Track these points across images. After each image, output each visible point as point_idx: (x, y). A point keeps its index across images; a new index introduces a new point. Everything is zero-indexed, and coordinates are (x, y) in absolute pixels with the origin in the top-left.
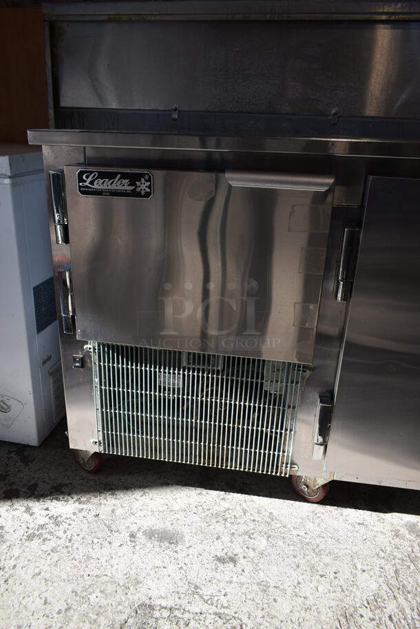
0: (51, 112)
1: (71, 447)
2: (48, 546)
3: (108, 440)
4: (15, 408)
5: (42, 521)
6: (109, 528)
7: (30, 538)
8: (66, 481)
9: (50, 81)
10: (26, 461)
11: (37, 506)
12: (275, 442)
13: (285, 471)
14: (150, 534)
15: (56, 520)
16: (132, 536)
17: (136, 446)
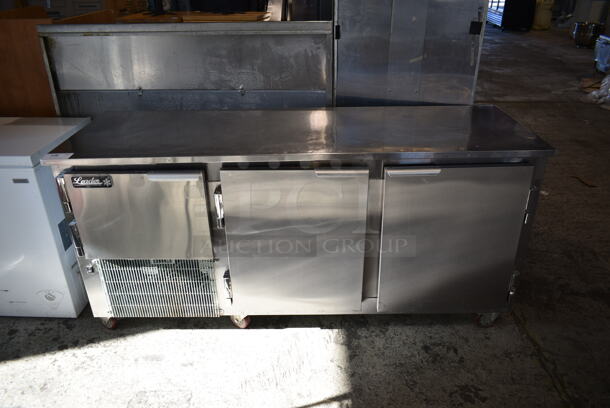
0: (54, 95)
1: (95, 316)
2: (88, 372)
3: (116, 309)
4: (58, 297)
5: (83, 359)
6: (122, 357)
7: (77, 369)
8: (96, 336)
9: (50, 74)
10: (70, 328)
11: (78, 352)
12: (210, 299)
13: (217, 314)
14: (146, 358)
15: (91, 359)
16: (136, 360)
17: (132, 310)
